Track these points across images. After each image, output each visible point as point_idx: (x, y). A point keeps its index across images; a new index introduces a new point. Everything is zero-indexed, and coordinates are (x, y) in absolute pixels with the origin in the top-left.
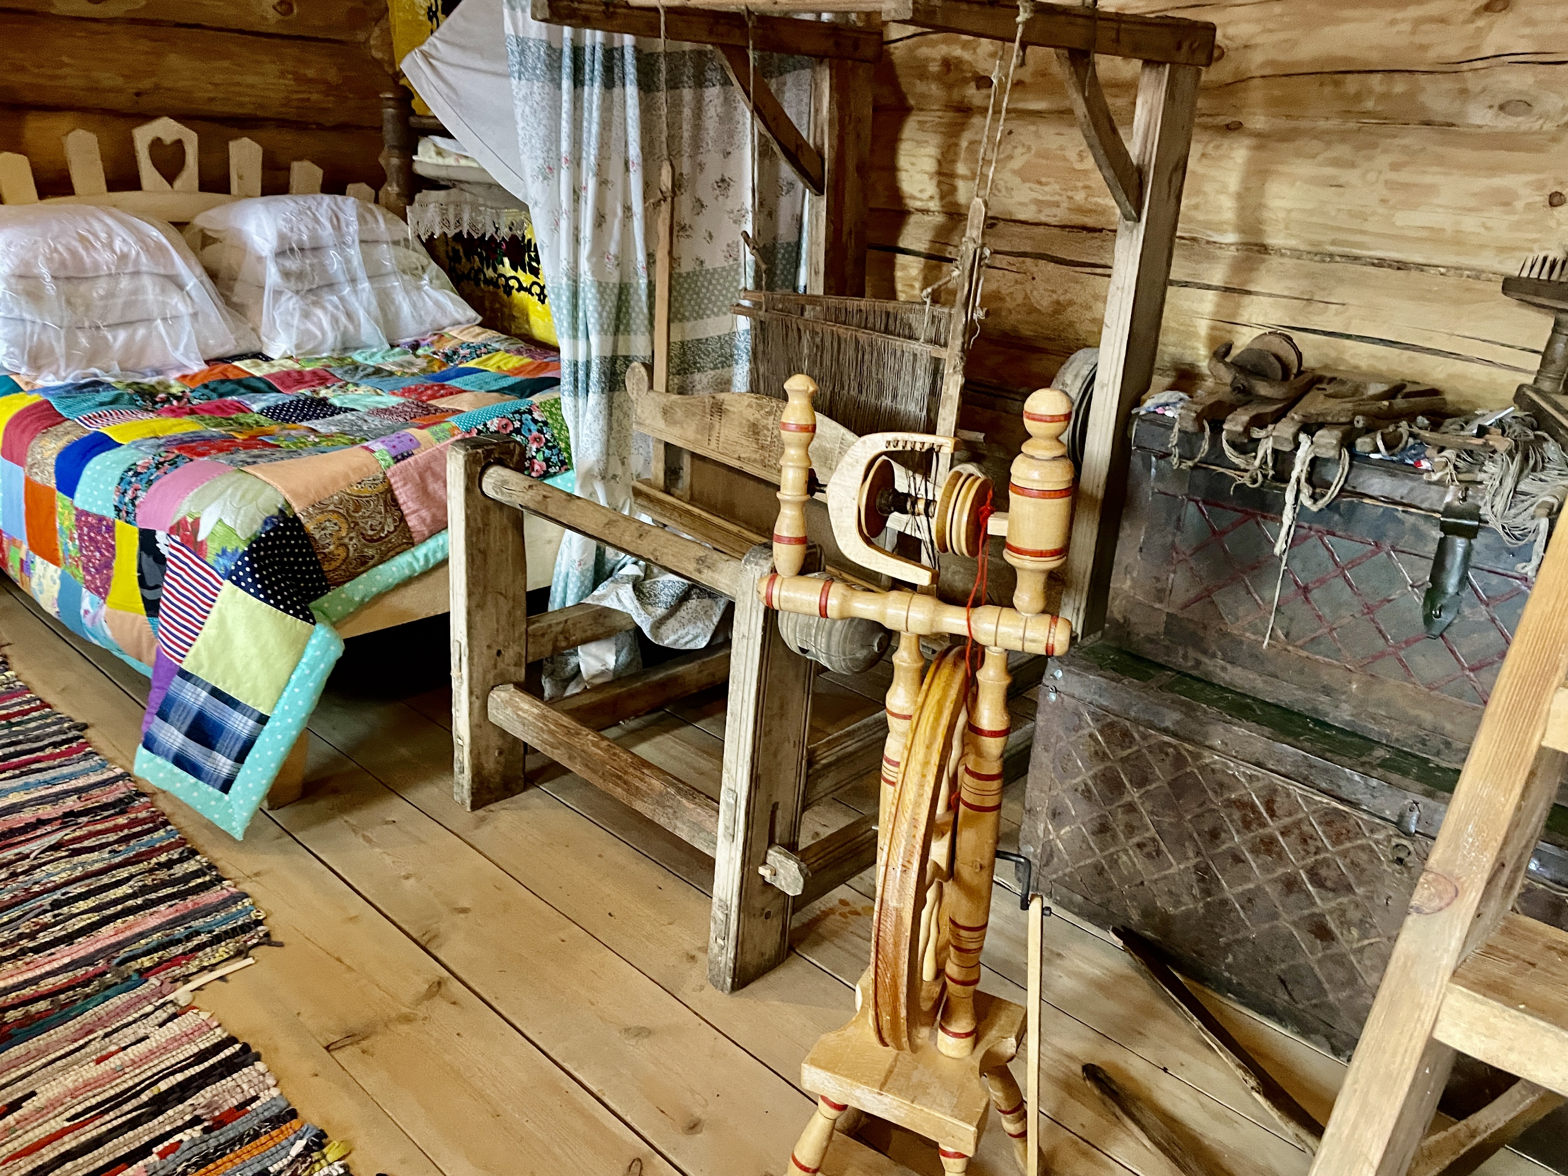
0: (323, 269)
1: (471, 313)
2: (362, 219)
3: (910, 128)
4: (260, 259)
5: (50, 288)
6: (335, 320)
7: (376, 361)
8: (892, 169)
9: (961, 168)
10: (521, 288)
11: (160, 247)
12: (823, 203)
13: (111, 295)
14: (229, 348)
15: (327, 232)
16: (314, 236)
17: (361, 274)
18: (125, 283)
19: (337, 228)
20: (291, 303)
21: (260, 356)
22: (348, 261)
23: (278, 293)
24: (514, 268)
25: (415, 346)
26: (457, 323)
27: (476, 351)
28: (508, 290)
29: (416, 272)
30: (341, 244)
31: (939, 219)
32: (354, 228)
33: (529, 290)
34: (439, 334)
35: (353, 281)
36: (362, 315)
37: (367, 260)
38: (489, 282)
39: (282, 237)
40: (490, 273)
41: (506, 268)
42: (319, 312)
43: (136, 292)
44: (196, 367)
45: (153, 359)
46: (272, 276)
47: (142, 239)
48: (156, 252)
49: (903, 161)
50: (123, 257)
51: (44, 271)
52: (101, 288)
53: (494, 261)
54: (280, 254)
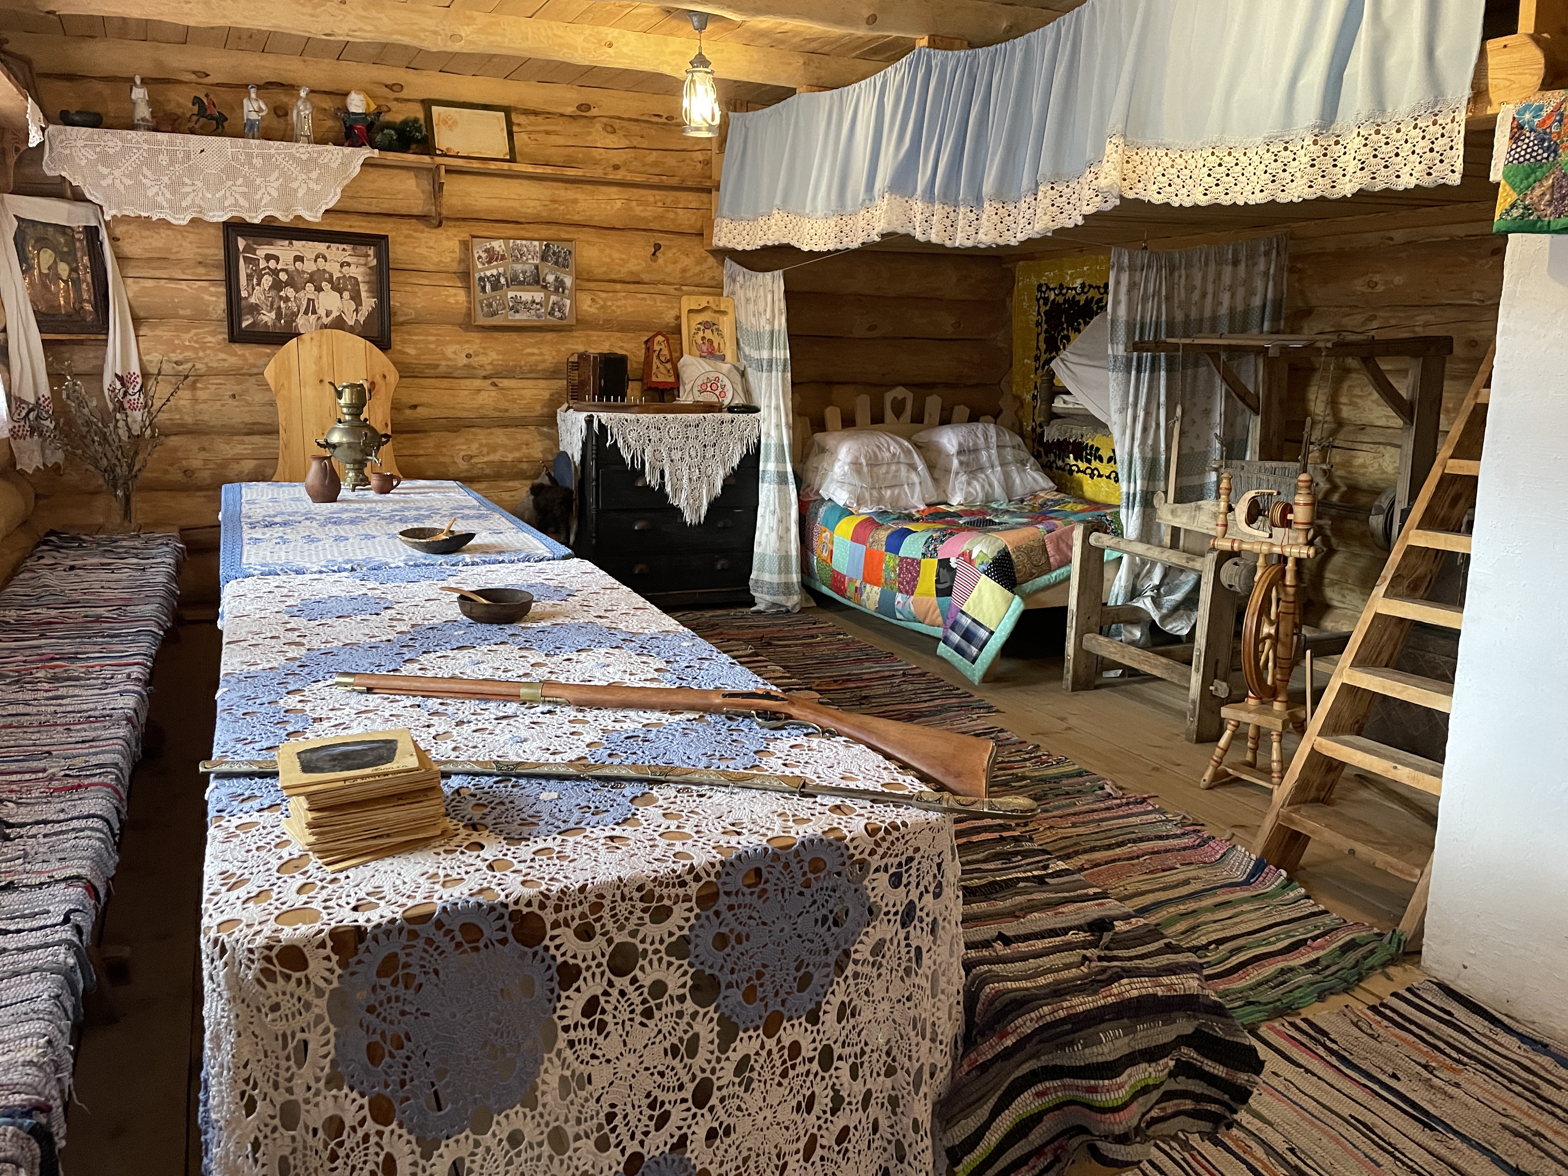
0: (977, 460)
1: (1051, 484)
2: (998, 435)
3: (1316, 379)
4: (949, 456)
5: (865, 469)
6: (983, 487)
7: (1004, 507)
8: (1304, 400)
9: (1343, 400)
10: (1079, 471)
11: (909, 451)
12: (1259, 419)
13: (887, 472)
14: (934, 499)
15: (981, 441)
16: (975, 444)
17: (997, 463)
18: (893, 468)
19: (986, 439)
20: (963, 478)
21: (946, 503)
22: (990, 457)
23: (957, 473)
24: (1076, 459)
25: (1022, 501)
26: (1043, 490)
27: (1057, 502)
28: (1071, 472)
29: (1023, 463)
30: (988, 448)
31: (1333, 426)
32: (994, 439)
33: (1084, 472)
34: (1034, 495)
35: (992, 467)
36: (996, 484)
37: (999, 455)
38: (1058, 468)
39: (960, 445)
40: (1060, 463)
41: (1071, 460)
42: (975, 483)
43: (897, 471)
44: (922, 507)
45: (903, 503)
46: (955, 463)
47: (901, 446)
48: (907, 452)
49: (1312, 396)
50: (894, 455)
51: (864, 461)
52: (884, 469)
53: (1063, 456)
54: (960, 452)
